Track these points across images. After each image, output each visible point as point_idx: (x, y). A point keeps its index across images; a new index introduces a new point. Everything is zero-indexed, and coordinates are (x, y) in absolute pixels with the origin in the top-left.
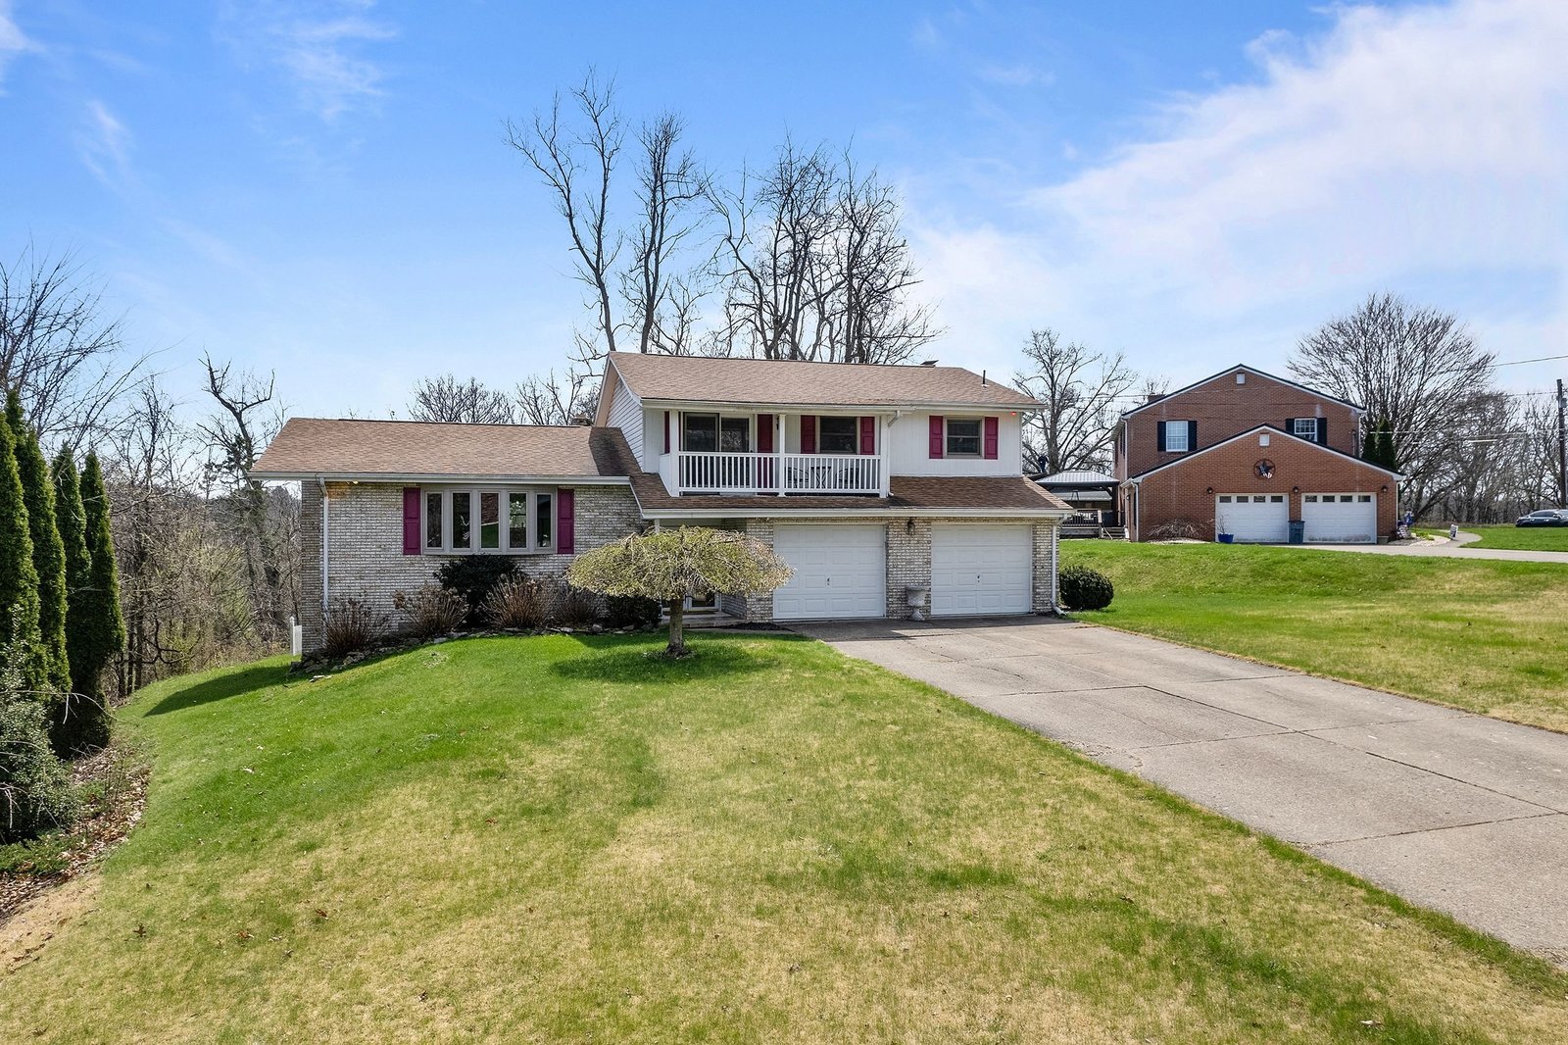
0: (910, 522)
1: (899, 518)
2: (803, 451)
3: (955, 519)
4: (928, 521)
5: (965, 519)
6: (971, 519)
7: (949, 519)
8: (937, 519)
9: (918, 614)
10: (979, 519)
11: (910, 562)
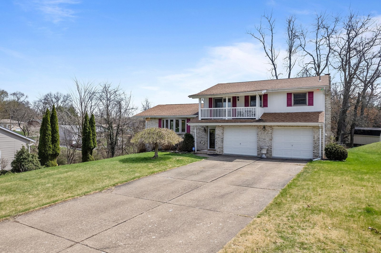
0: (264, 127)
1: (261, 126)
2: (245, 106)
3: (280, 126)
4: (271, 126)
5: (284, 126)
6: (286, 126)
7: (278, 126)
8: (274, 126)
9: (264, 156)
10: (289, 126)
11: (264, 139)
